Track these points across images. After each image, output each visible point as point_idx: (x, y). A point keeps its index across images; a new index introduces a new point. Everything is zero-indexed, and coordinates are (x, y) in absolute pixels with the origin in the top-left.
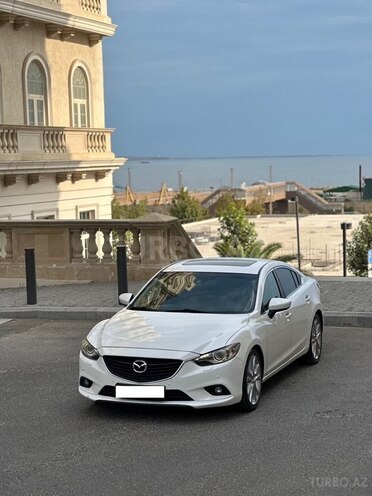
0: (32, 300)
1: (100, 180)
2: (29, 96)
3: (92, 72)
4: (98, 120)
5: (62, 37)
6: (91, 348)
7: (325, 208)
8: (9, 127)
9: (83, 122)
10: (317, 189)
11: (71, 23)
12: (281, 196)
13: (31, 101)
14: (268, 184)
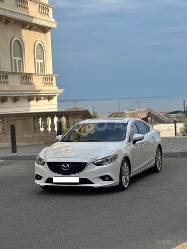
0: (14, 151)
1: (51, 101)
2: (14, 58)
3: (45, 47)
4: (49, 70)
5: (30, 29)
6: (41, 159)
7: (167, 121)
8: (4, 73)
9: (42, 71)
10: (163, 113)
11: (34, 21)
12: (145, 116)
13: (15, 61)
14: (138, 110)
